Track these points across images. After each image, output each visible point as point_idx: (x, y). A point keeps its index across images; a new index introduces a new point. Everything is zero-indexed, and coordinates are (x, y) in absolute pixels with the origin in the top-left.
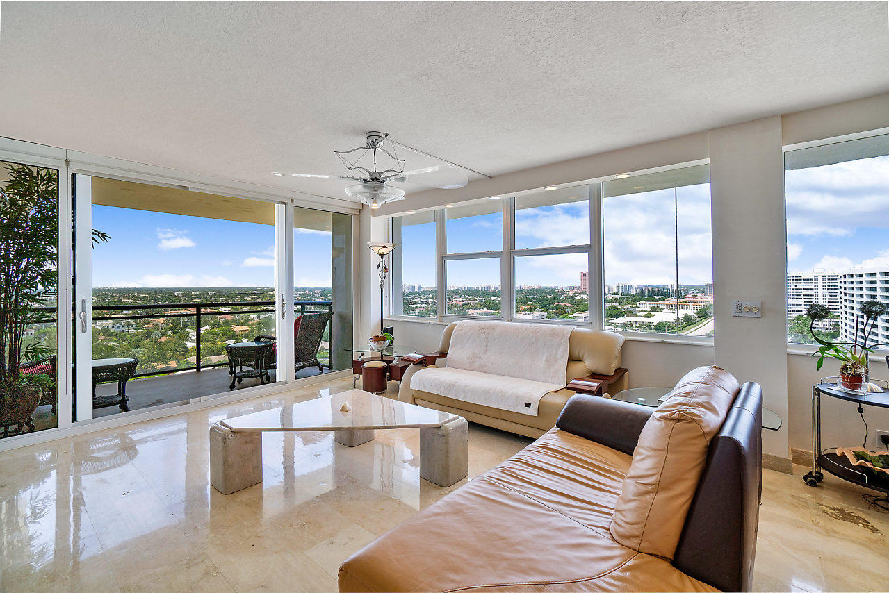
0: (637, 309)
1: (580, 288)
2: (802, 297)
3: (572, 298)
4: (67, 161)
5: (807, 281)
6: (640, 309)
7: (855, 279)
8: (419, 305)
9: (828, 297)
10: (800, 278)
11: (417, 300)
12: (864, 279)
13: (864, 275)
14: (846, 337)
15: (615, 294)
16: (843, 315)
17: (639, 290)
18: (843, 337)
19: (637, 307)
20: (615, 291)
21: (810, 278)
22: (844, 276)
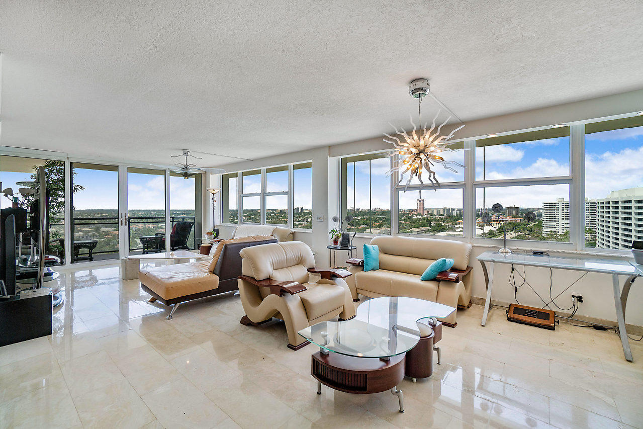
0: (456, 226)
1: (416, 210)
3: (410, 218)
4: (68, 158)
6: (458, 226)
7: (605, 205)
8: (301, 223)
9: (590, 218)
11: (300, 219)
12: (611, 205)
13: (620, 202)
15: (441, 215)
17: (458, 213)
19: (456, 224)
20: (442, 213)
22: (598, 203)
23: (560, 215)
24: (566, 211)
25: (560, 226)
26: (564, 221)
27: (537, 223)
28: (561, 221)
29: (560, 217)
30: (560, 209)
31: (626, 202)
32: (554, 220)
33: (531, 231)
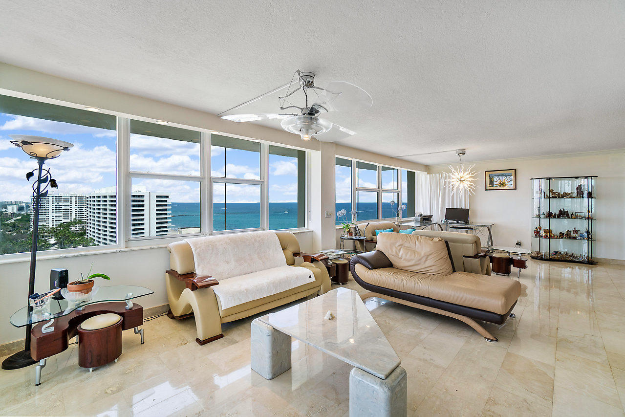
2: (62, 211)
5: (66, 200)
7: (101, 199)
9: (78, 210)
10: (61, 198)
12: (108, 199)
13: (108, 197)
14: (90, 234)
16: (89, 221)
18: (89, 235)
21: (67, 198)
22: (90, 197)
23: (50, 209)
24: (56, 204)
25: (50, 220)
26: (54, 214)
27: (20, 217)
28: (51, 214)
29: (50, 211)
30: (50, 202)
31: (112, 197)
32: (43, 213)
33: (15, 227)
